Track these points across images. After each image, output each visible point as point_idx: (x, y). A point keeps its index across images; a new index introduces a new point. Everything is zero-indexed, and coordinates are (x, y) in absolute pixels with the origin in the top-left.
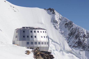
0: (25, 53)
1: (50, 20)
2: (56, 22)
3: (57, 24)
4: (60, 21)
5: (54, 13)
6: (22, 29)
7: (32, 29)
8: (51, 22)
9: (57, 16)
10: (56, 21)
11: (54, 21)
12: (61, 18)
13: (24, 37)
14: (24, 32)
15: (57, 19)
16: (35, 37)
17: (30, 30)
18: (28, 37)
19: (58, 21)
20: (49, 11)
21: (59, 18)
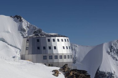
0: (53, 74)
1: (17, 28)
2: (24, 31)
3: (25, 33)
4: (28, 29)
5: (21, 21)
6: (36, 37)
7: (49, 37)
8: (19, 30)
9: (25, 24)
10: (24, 29)
11: (21, 30)
12: (28, 26)
13: (38, 48)
14: (38, 41)
15: (24, 27)
16: (55, 48)
17: (47, 38)
18: (44, 48)
19: (26, 29)
20: (16, 18)
21: (26, 26)
